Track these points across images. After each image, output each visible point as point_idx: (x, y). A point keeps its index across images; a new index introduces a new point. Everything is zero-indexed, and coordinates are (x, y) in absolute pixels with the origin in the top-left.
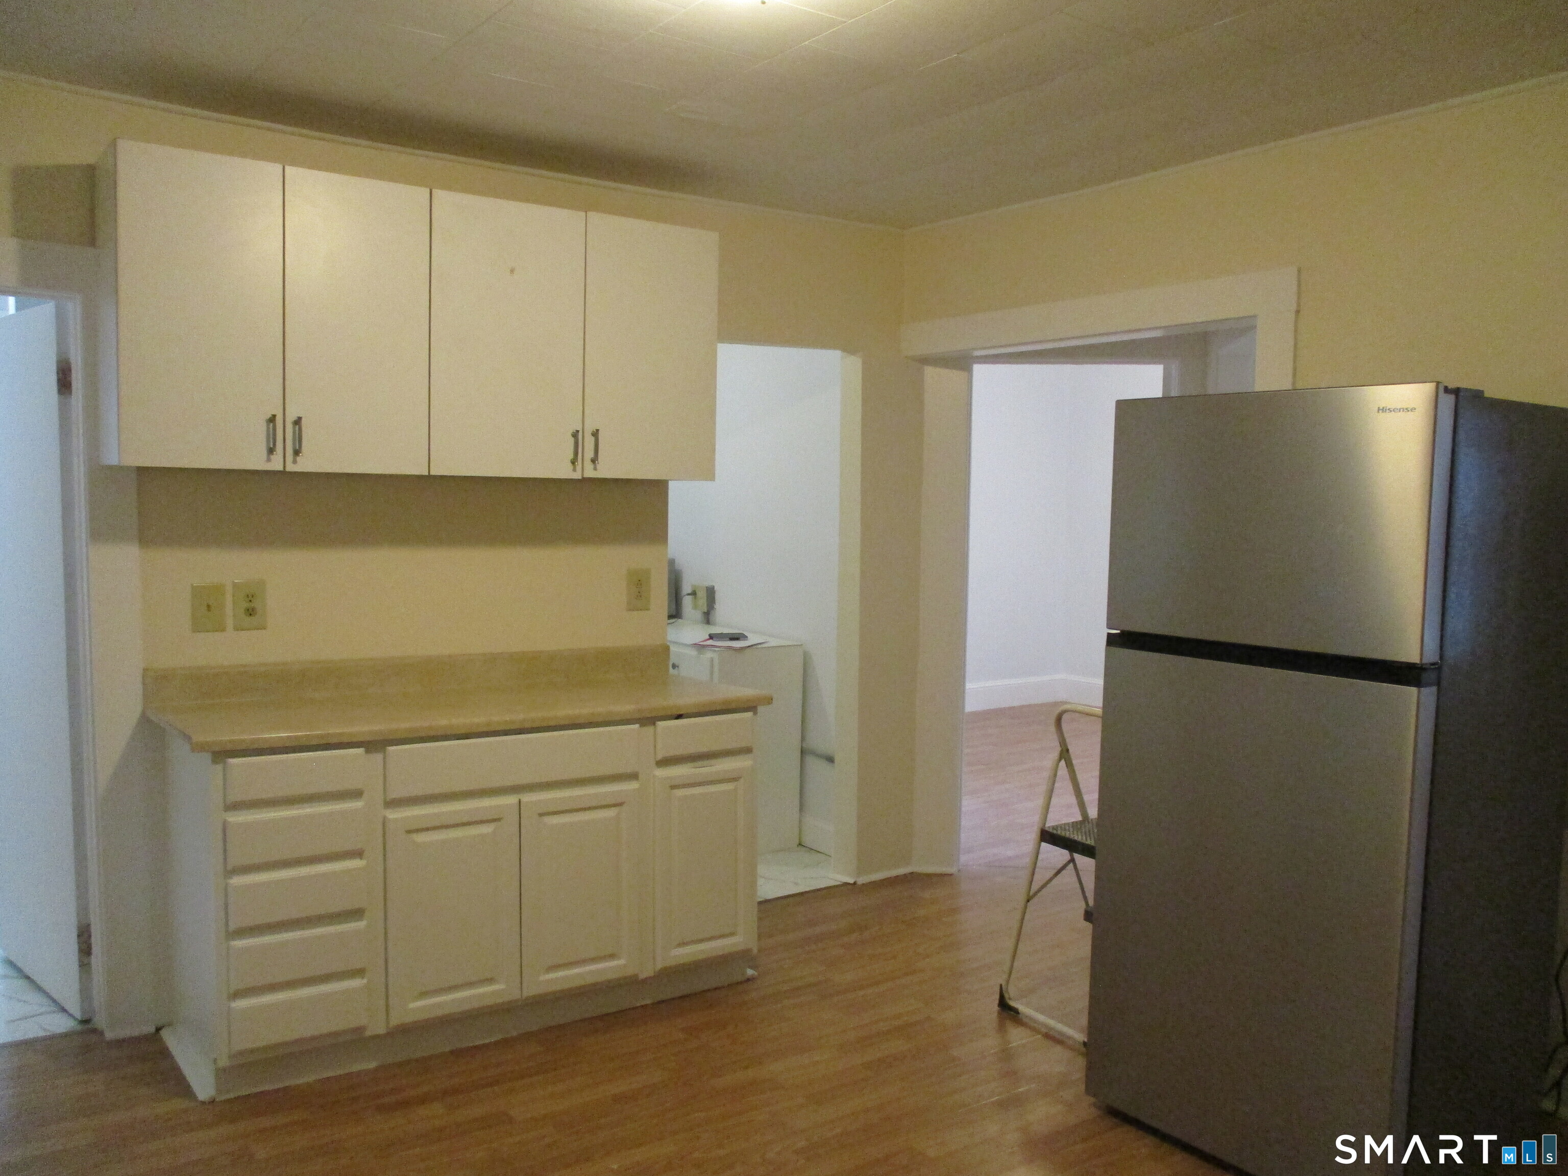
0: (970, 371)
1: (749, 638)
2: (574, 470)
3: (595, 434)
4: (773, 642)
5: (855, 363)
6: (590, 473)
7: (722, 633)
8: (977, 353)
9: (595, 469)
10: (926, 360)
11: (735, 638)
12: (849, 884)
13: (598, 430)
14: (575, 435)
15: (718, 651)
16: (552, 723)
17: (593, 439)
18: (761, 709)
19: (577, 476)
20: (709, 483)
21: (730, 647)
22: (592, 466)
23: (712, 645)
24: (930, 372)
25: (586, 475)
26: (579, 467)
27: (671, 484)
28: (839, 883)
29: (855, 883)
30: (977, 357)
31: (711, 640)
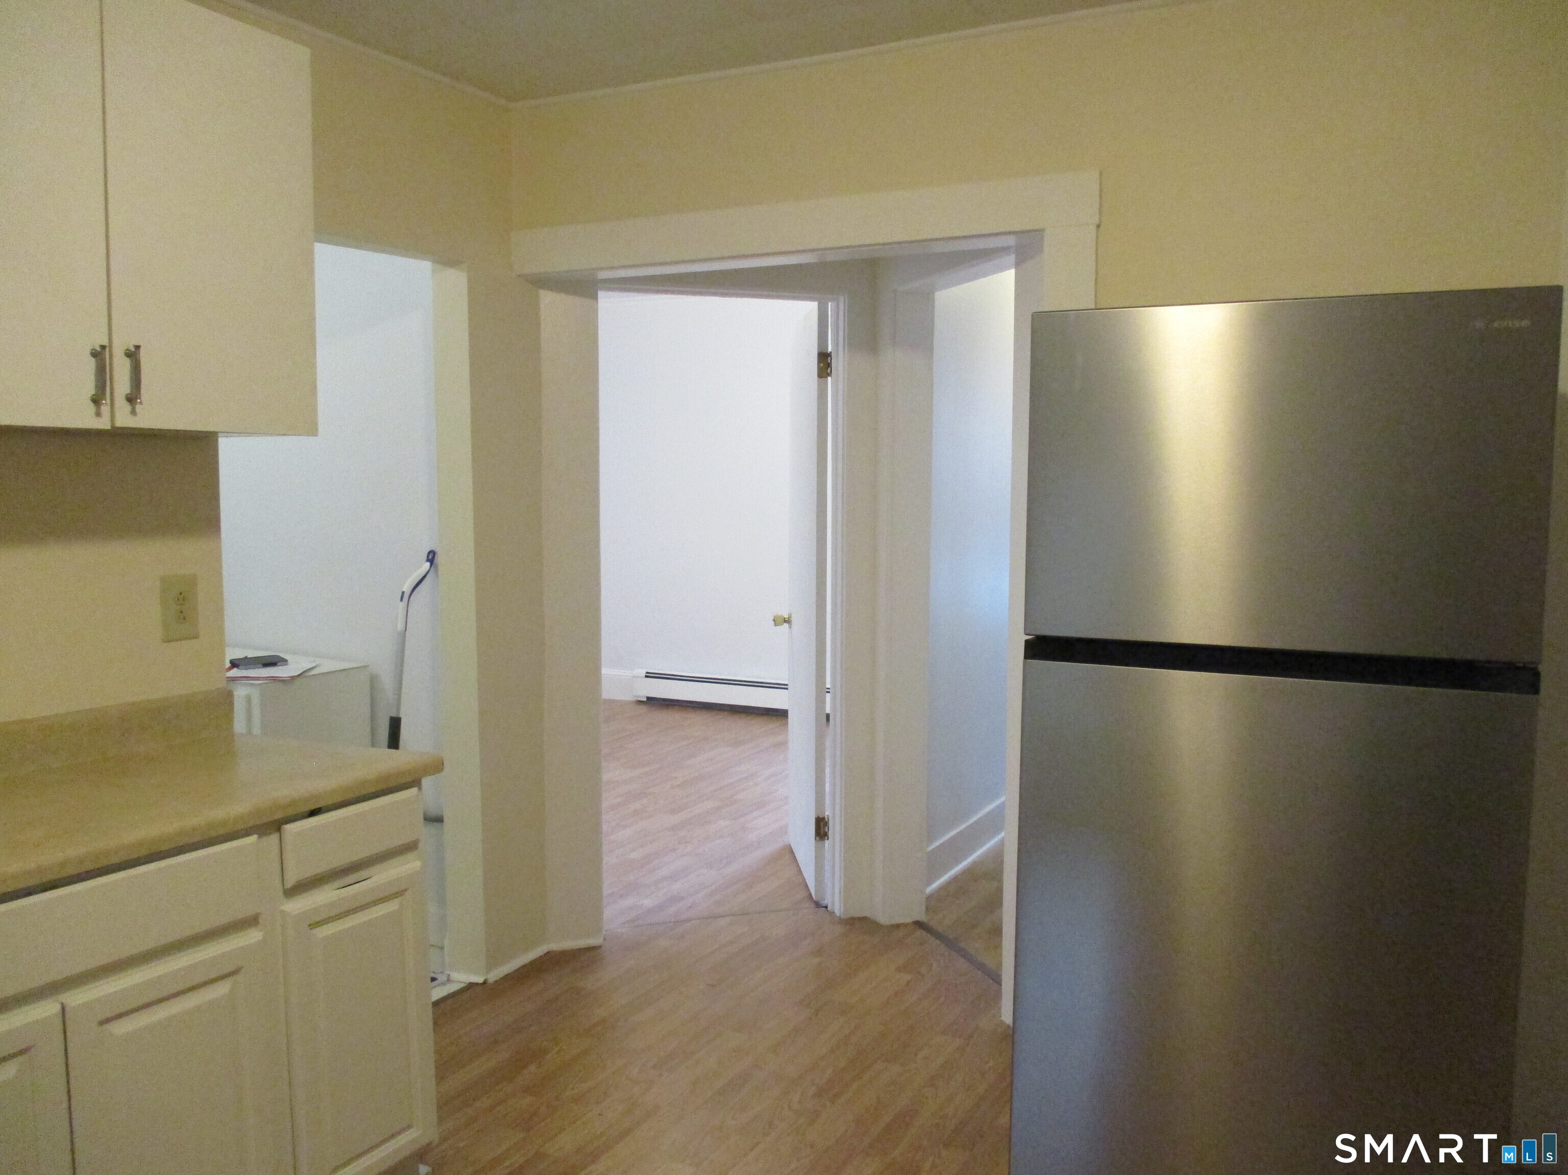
0: (595, 297)
1: (289, 661)
2: (98, 414)
3: (133, 355)
4: (327, 666)
5: (457, 279)
6: (124, 420)
7: (246, 657)
8: (603, 275)
9: (133, 412)
10: (542, 282)
11: (271, 662)
12: (477, 984)
13: (138, 347)
14: (99, 355)
15: (260, 684)
16: (115, 860)
17: (127, 362)
18: (426, 782)
19: (103, 424)
20: (311, 439)
21: (272, 677)
22: (127, 407)
23: (248, 677)
24: (548, 299)
25: (119, 423)
26: (105, 409)
27: (223, 443)
28: (462, 985)
29: (485, 983)
30: (605, 281)
31: (235, 670)
